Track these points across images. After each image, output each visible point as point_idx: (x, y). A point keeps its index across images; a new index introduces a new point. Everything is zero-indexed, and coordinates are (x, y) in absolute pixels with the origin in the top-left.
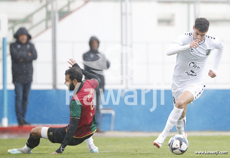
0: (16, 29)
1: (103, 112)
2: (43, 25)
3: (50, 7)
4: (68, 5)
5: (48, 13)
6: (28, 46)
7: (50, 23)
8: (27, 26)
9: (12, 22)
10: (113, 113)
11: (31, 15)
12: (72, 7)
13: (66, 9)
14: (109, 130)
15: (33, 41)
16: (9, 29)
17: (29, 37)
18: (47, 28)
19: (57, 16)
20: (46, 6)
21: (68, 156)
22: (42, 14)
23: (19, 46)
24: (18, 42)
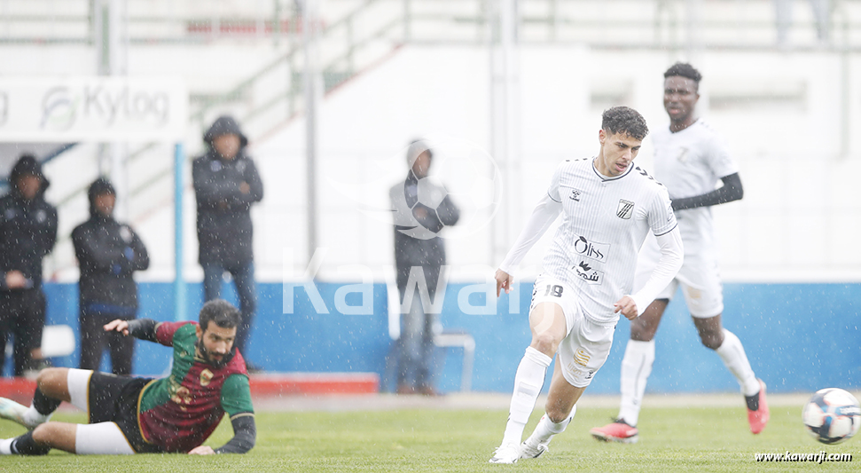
0: (210, 118)
1: (441, 340)
2: (281, 110)
3: (299, 61)
4: (349, 54)
5: (296, 77)
6: (241, 166)
7: (300, 103)
8: (238, 112)
9: (200, 99)
10: (468, 343)
11: (250, 82)
12: (360, 60)
13: (342, 67)
14: (458, 389)
15: (256, 152)
16: (191, 118)
17: (244, 142)
18: (292, 115)
19: (319, 84)
20: (289, 57)
21: (348, 459)
22: (279, 80)
23: (216, 166)
24: (213, 153)
